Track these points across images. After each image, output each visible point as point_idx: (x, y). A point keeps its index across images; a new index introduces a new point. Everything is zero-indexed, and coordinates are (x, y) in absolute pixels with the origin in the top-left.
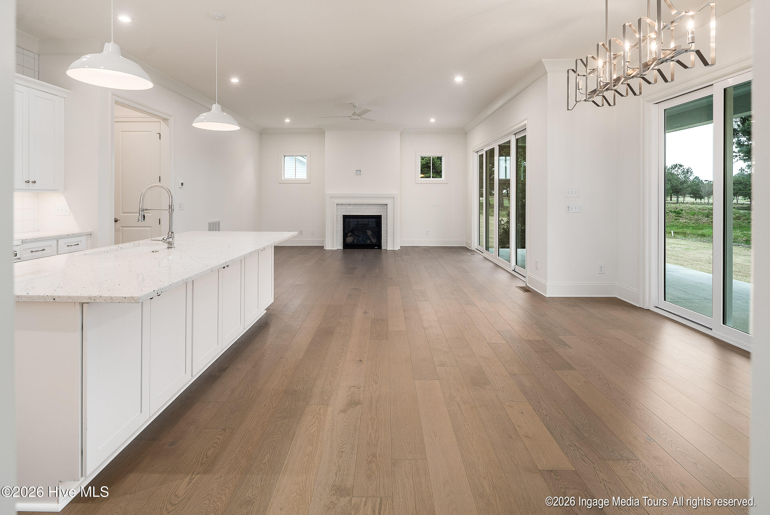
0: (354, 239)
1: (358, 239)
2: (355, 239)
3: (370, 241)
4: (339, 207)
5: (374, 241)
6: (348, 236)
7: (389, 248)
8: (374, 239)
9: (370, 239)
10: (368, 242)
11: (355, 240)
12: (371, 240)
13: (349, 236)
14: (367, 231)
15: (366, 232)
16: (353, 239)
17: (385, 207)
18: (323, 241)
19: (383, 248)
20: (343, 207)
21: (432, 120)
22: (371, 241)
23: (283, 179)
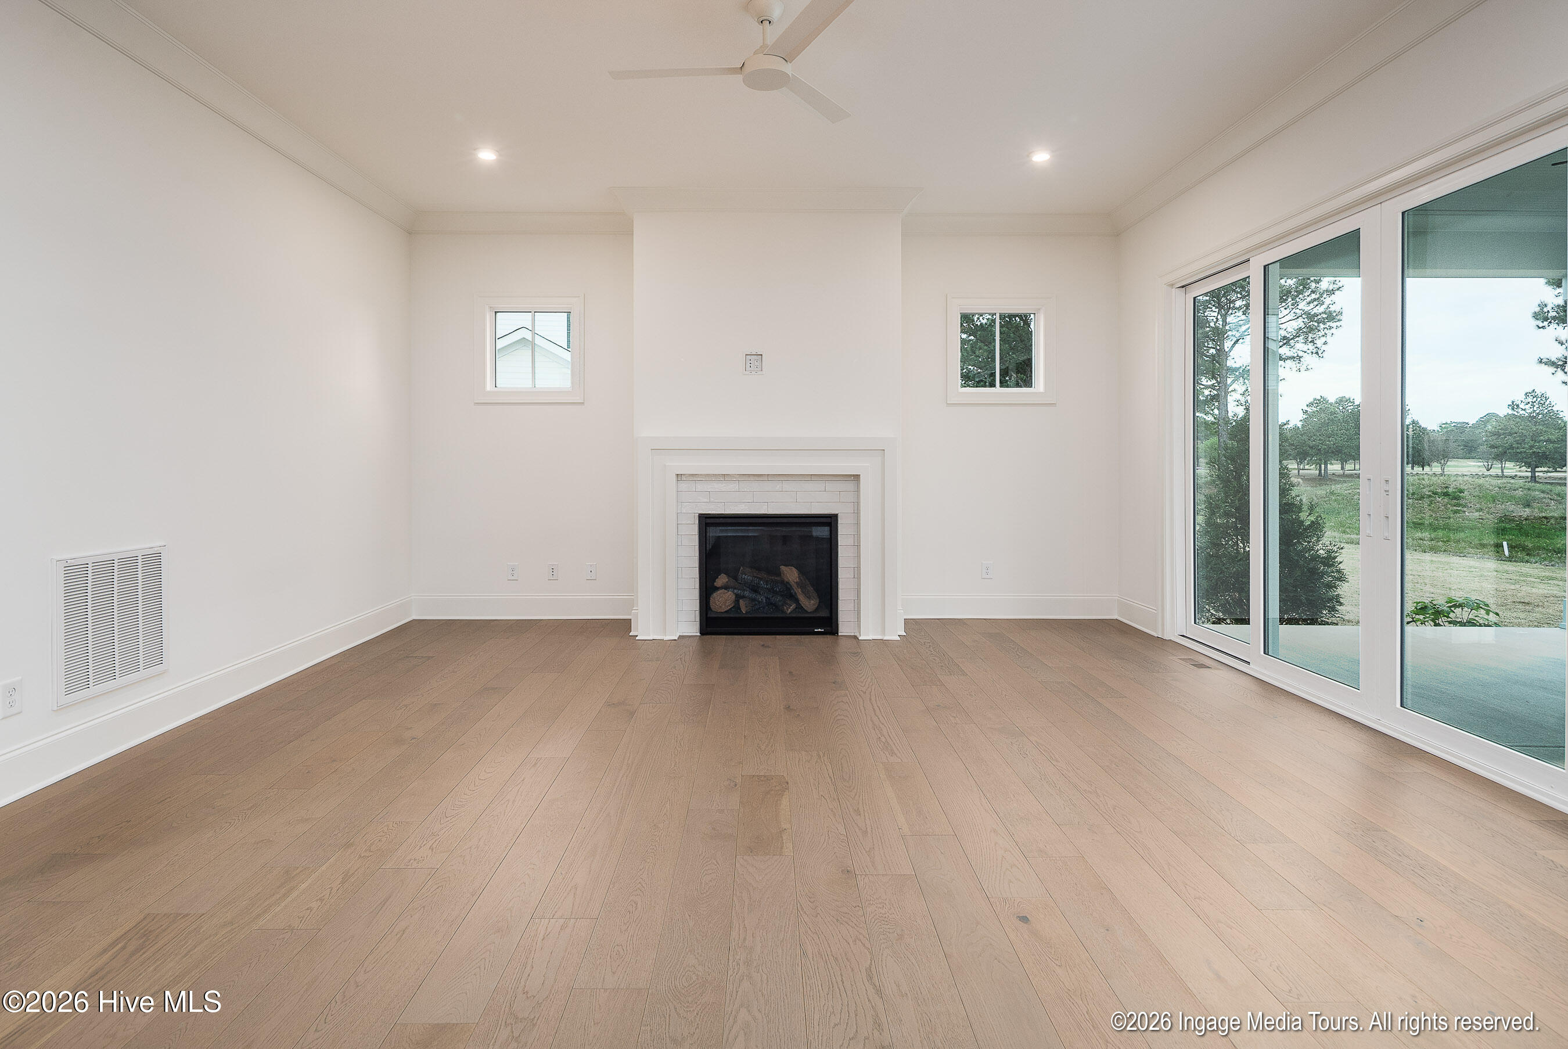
0: (738, 597)
1: (753, 600)
2: (743, 597)
3: (795, 604)
4: (683, 486)
5: (809, 604)
6: (717, 589)
7: (867, 634)
8: (809, 598)
9: (793, 597)
10: (789, 610)
11: (741, 602)
12: (797, 601)
13: (721, 588)
14: (783, 568)
15: (779, 574)
16: (734, 597)
17: (850, 486)
18: (631, 604)
19: (844, 629)
20: (700, 486)
21: (1041, 157)
22: (799, 607)
23: (489, 386)
